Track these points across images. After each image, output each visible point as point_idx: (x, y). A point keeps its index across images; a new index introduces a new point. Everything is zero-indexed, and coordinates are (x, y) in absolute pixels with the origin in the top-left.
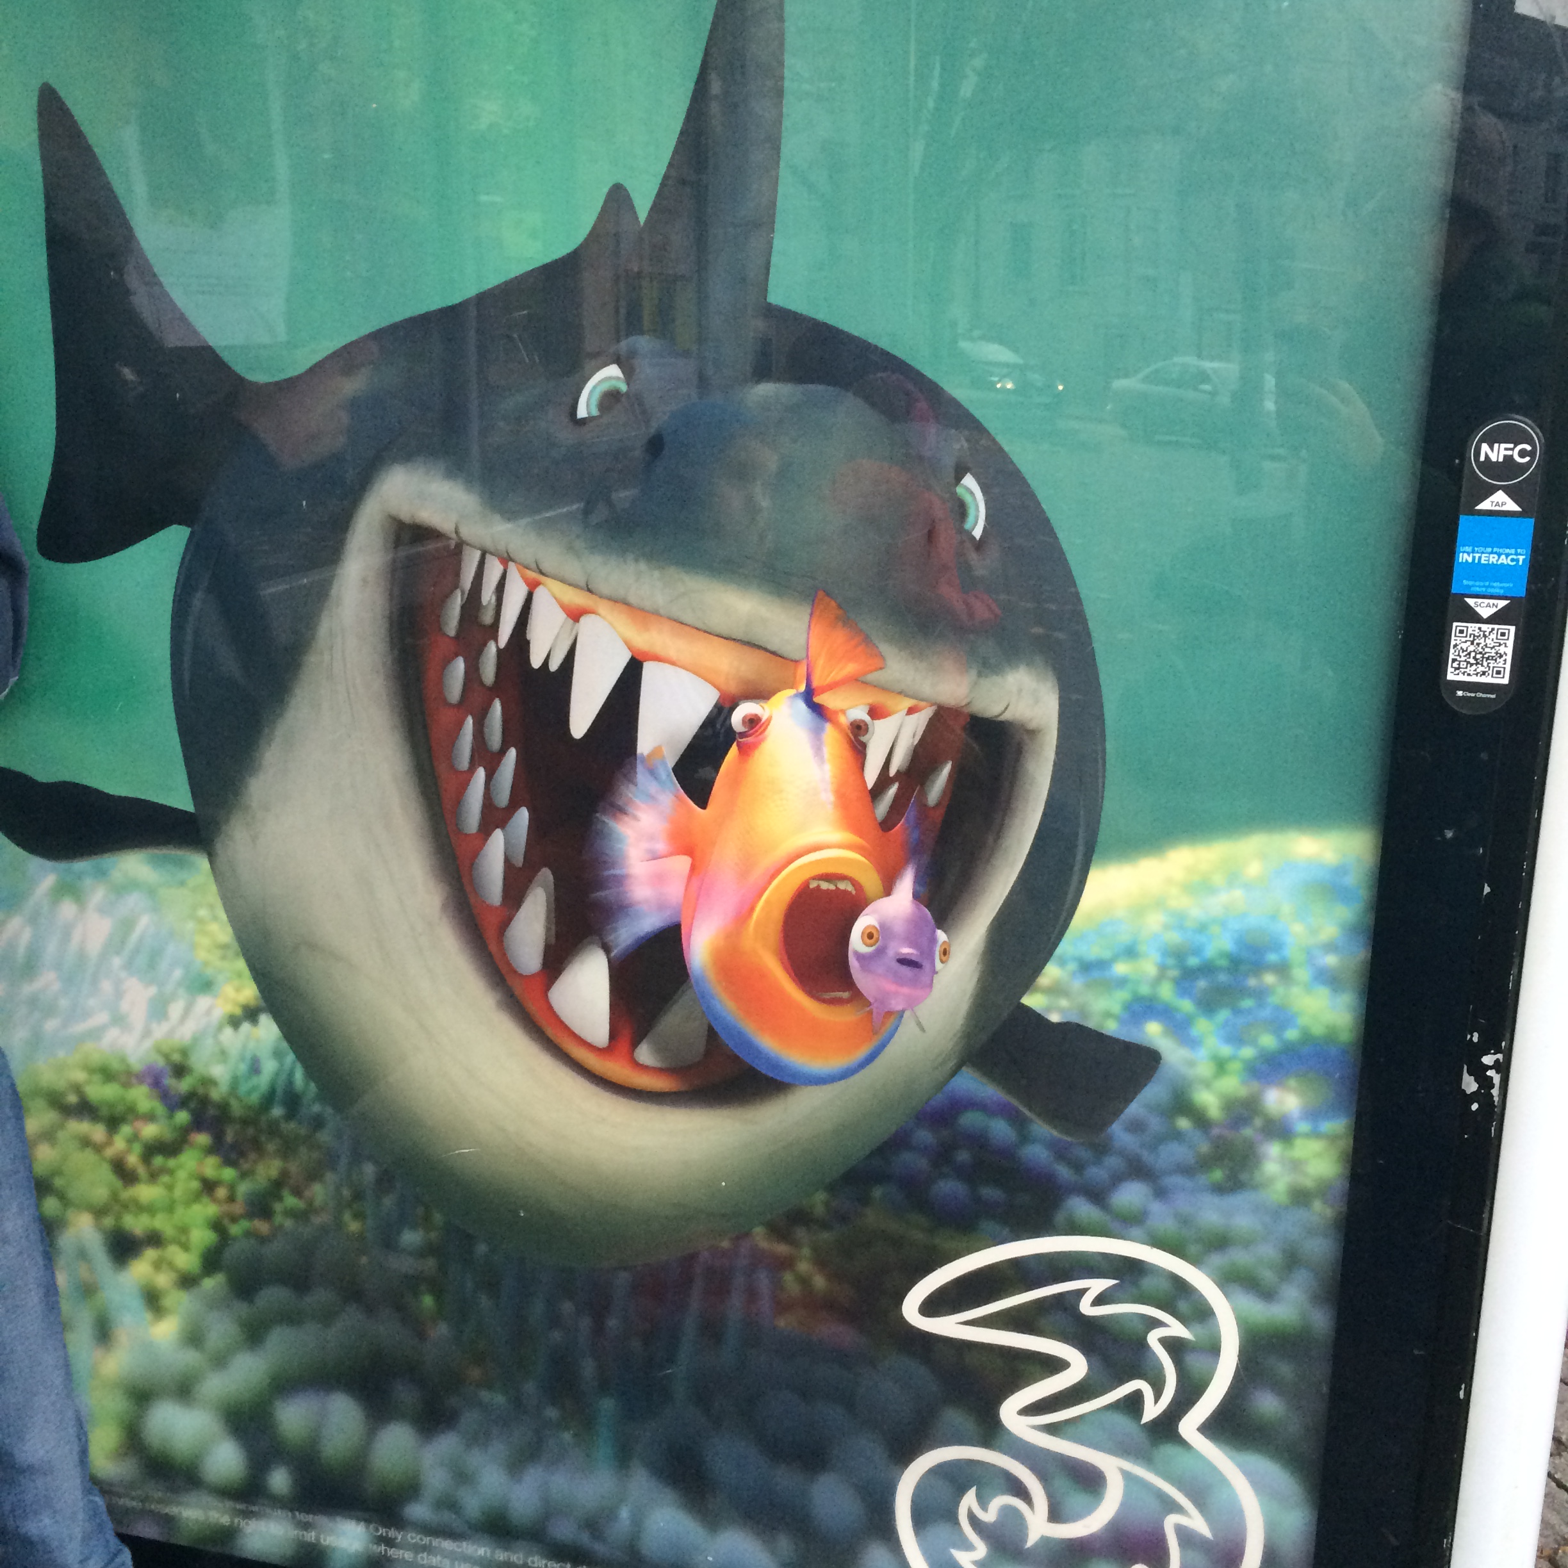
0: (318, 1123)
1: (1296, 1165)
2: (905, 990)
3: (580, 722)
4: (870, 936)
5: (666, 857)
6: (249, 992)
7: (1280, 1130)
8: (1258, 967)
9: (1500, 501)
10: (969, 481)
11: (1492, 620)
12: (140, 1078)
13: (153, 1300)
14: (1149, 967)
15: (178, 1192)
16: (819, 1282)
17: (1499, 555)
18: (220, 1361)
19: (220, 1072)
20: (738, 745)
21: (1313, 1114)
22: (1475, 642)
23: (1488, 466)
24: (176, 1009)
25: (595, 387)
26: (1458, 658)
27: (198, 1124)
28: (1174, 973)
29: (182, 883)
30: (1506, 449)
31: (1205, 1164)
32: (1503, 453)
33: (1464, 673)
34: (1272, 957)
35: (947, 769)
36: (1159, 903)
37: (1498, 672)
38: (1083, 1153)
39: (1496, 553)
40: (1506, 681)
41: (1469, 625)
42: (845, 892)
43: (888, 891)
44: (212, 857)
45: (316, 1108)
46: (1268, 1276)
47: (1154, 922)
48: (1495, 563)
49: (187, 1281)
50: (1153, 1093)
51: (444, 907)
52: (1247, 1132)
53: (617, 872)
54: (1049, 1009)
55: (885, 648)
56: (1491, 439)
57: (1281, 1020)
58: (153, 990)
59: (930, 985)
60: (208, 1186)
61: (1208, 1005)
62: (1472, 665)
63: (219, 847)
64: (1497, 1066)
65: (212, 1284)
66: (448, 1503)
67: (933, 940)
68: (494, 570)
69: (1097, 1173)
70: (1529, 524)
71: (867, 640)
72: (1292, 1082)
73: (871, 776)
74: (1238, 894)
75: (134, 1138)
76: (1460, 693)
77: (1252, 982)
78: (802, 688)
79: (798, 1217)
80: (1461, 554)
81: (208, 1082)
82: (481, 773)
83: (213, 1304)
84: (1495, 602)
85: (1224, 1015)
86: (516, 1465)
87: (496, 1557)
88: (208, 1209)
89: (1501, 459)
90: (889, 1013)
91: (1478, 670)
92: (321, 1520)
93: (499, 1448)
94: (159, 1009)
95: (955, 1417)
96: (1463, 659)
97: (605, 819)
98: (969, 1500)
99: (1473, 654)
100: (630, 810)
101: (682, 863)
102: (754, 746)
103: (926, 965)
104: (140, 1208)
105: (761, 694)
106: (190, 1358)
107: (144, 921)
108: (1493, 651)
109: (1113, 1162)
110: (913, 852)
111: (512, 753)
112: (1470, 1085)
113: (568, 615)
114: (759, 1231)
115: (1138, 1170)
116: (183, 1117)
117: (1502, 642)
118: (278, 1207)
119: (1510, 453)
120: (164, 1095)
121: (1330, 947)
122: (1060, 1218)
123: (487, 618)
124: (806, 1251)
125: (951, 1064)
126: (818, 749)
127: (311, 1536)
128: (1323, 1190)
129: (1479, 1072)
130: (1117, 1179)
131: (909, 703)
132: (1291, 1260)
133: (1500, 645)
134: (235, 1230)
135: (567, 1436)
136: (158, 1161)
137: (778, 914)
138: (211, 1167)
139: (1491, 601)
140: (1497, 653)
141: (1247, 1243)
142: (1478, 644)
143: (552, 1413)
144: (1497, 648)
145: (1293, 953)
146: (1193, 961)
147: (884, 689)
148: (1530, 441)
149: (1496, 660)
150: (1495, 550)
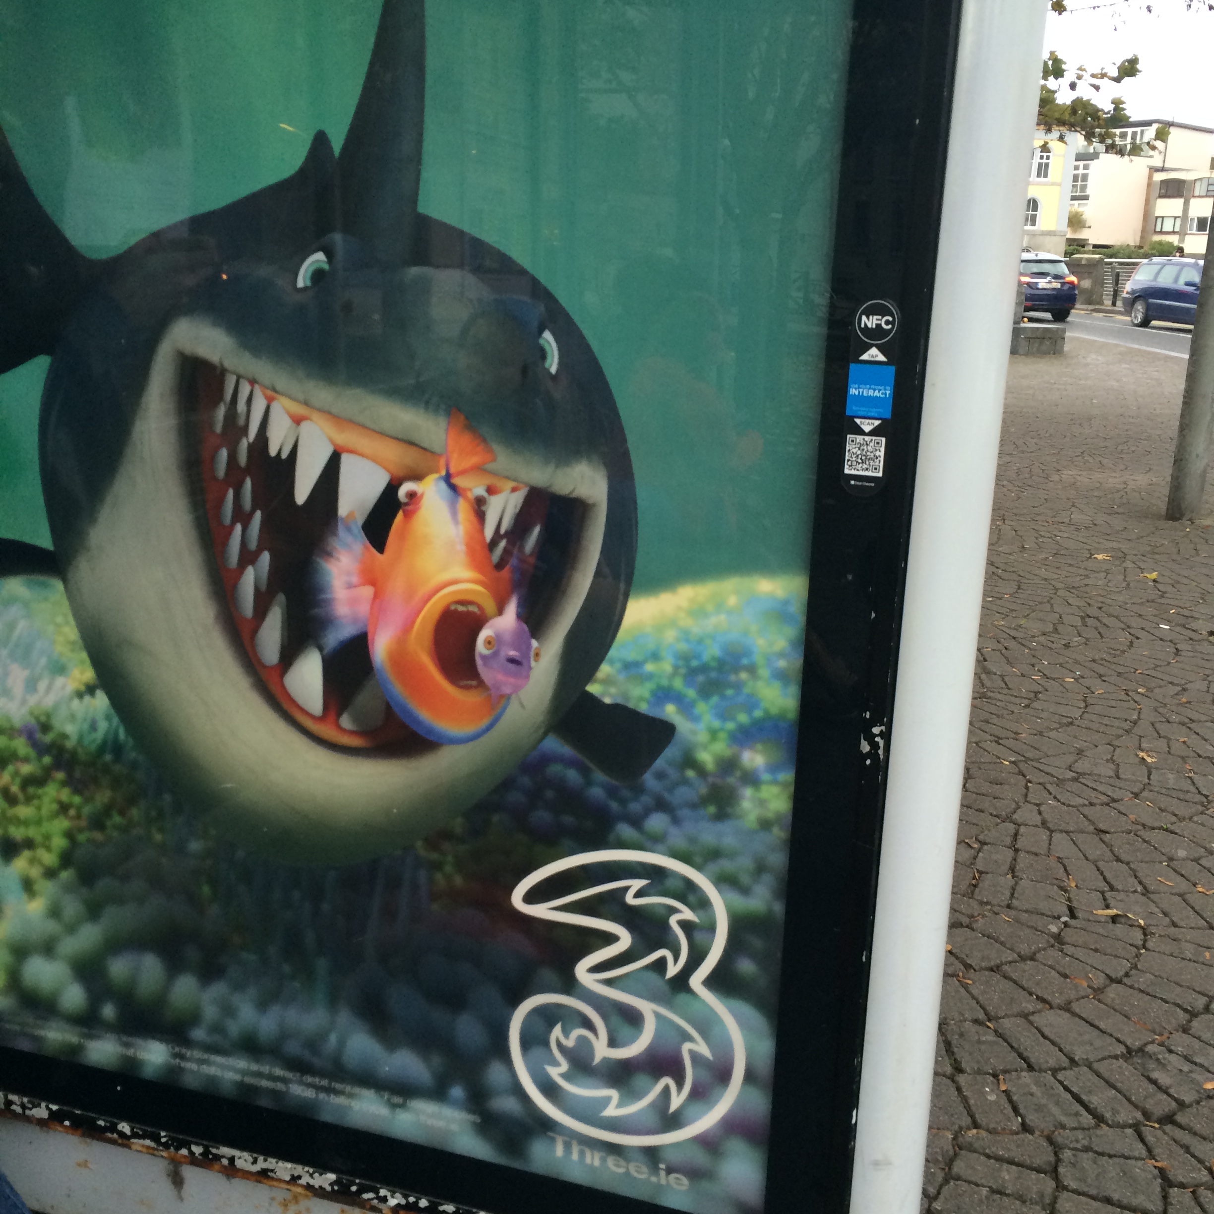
0: (134, 765)
1: (762, 803)
2: (512, 680)
3: (302, 494)
4: (489, 643)
5: (359, 586)
6: (89, 674)
7: (751, 779)
8: (737, 669)
9: (874, 354)
10: (547, 335)
11: (871, 433)
12: (20, 732)
13: (28, 886)
14: (667, 667)
15: (45, 811)
16: (458, 880)
17: (874, 390)
18: (71, 929)
19: (70, 729)
20: (404, 512)
21: (773, 768)
22: (861, 448)
23: (866, 330)
24: (42, 686)
25: (308, 267)
26: (851, 459)
27: (58, 764)
28: (683, 671)
29: (46, 599)
30: (877, 320)
31: (704, 801)
32: (875, 322)
33: (854, 469)
34: (745, 661)
35: (537, 530)
36: (673, 623)
37: (876, 469)
38: (625, 793)
39: (872, 389)
40: (880, 474)
41: (857, 436)
42: (474, 613)
43: (500, 611)
44: (65, 581)
45: (133, 755)
46: (745, 879)
47: (670, 636)
48: (872, 395)
49: (50, 873)
50: (670, 753)
51: (217, 618)
52: (731, 780)
53: (328, 596)
54: (604, 694)
55: (497, 448)
56: (869, 313)
57: (751, 704)
58: (26, 673)
59: (527, 677)
60: (64, 808)
61: (705, 692)
62: (859, 463)
63: (70, 575)
64: (881, 734)
65: (66, 875)
66: (217, 1028)
67: (529, 646)
68: (245, 389)
69: (635, 807)
70: (892, 369)
71: (484, 440)
72: (759, 746)
73: (489, 533)
74: (723, 617)
75: (16, 773)
76: (852, 482)
77: (733, 678)
78: (443, 473)
79: (446, 835)
80: (851, 389)
81: (64, 736)
82: (238, 528)
83: (68, 889)
84: (873, 421)
85: (715, 699)
86: (263, 1005)
87: (251, 1068)
88: (63, 824)
89: (874, 326)
90: (502, 696)
91: (864, 467)
92: (139, 1042)
93: (252, 992)
94: (31, 685)
95: (547, 974)
96: (854, 459)
97: (318, 560)
98: (557, 1032)
99: (860, 456)
100: (334, 554)
101: (367, 592)
102: (413, 512)
103: (525, 662)
104: (18, 822)
105: (418, 477)
106: (52, 927)
107: (22, 625)
108: (872, 454)
109: (646, 799)
110: (515, 586)
111: (258, 514)
112: (865, 747)
113: (293, 421)
114: (419, 844)
115: (661, 805)
116: (47, 760)
117: (877, 448)
118: (109, 823)
119: (879, 322)
120: (34, 743)
121: (781, 655)
122: (611, 838)
123: (241, 422)
124: (450, 858)
125: (542, 731)
126: (454, 513)
127: (130, 1052)
128: (779, 819)
129: (870, 738)
130: (647, 812)
131: (512, 484)
132: (760, 869)
133: (876, 450)
134: (82, 838)
135: (297, 984)
136: (31, 790)
137: (430, 627)
138: (65, 795)
139: (871, 421)
140: (874, 456)
141: (732, 855)
142: (863, 450)
143: (287, 968)
144: (874, 453)
145: (758, 659)
146: (695, 663)
147: (494, 474)
148: (892, 315)
149: (874, 461)
150: (872, 387)
